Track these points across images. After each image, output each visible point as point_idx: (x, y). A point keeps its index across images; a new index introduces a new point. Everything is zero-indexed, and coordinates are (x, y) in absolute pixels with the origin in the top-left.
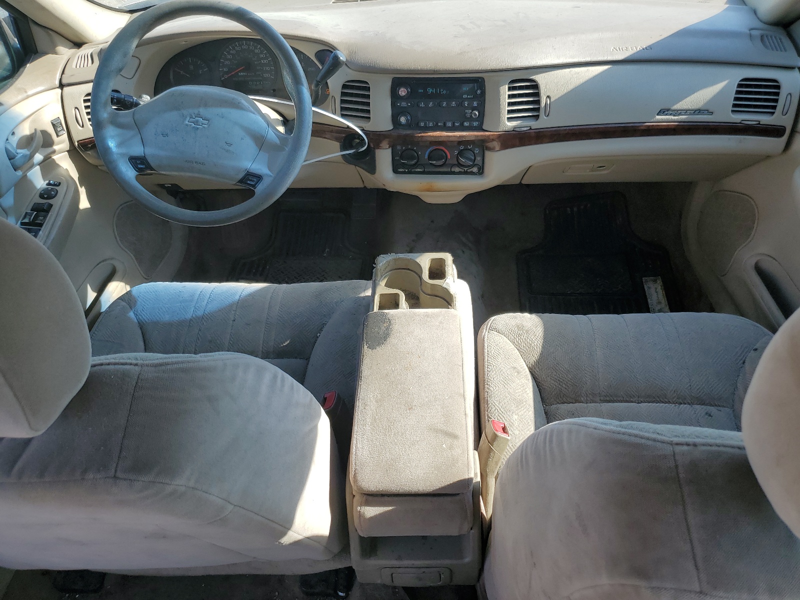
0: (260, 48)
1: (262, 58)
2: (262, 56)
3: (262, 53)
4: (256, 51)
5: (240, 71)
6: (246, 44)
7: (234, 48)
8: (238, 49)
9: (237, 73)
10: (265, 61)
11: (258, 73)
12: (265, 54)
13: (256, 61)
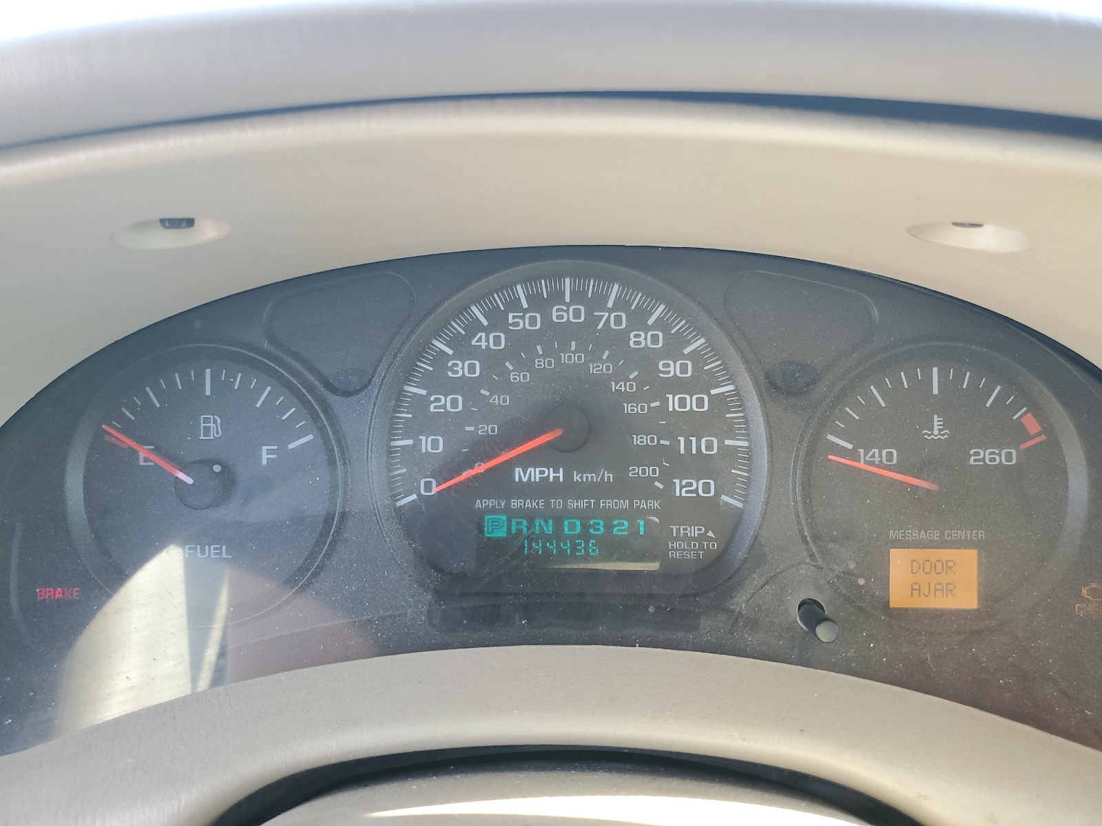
0: (661, 324)
1: (677, 385)
2: (671, 369)
3: (673, 348)
4: (640, 340)
5: (527, 460)
6: (578, 296)
7: (497, 321)
8: (521, 322)
9: (509, 466)
10: (691, 403)
11: (635, 471)
12: (693, 356)
13: (631, 398)
